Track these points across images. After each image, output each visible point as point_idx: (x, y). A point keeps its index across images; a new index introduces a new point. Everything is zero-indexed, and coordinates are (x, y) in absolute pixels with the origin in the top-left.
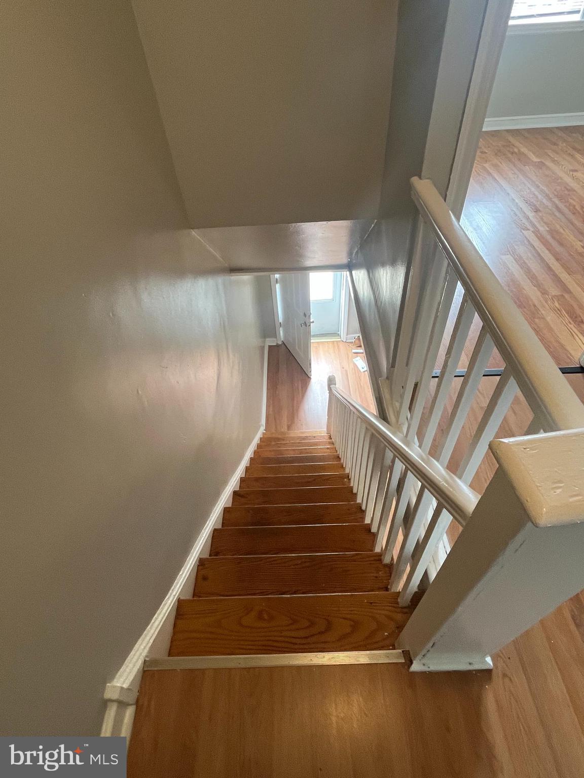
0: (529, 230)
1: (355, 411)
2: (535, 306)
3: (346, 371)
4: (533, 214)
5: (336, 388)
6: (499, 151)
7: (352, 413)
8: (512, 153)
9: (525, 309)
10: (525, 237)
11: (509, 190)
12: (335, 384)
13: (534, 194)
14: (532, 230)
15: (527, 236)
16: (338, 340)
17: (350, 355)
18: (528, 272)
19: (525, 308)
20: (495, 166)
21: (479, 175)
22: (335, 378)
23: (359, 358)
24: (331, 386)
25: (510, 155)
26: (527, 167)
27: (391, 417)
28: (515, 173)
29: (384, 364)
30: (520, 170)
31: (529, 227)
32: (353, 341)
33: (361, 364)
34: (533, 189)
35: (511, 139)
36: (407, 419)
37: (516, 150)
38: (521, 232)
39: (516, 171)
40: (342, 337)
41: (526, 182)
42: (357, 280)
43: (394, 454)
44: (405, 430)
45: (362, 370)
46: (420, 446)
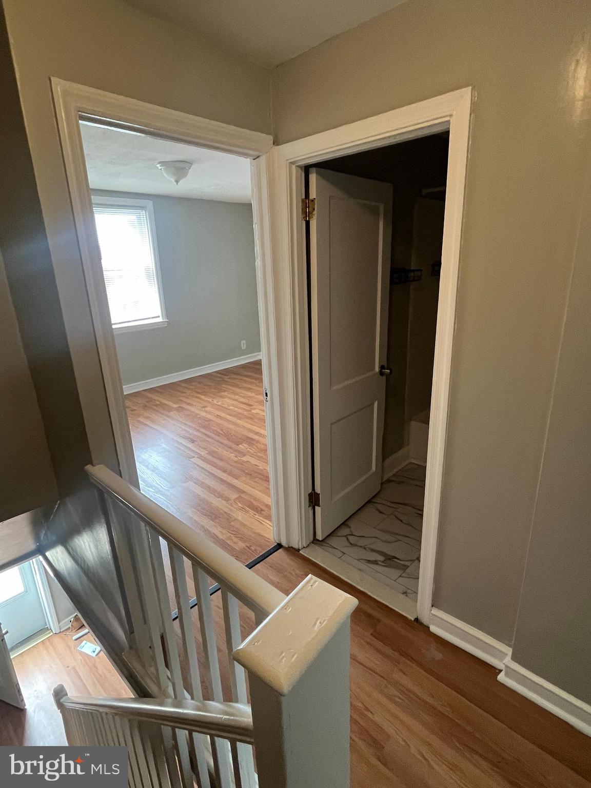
0: (194, 457)
1: (107, 710)
2: (226, 513)
3: (74, 668)
4: (192, 444)
5: (69, 699)
6: (146, 406)
7: (104, 715)
8: (156, 406)
9: (220, 519)
10: (194, 463)
11: (165, 432)
12: (66, 694)
13: (186, 430)
14: (196, 456)
15: (194, 462)
16: (50, 635)
17: (72, 644)
18: (209, 489)
19: (220, 517)
20: (147, 418)
21: (137, 427)
22: (63, 686)
23: (85, 642)
24: (62, 701)
25: (155, 407)
26: (172, 413)
27: (152, 688)
28: (165, 420)
29: (120, 634)
30: (168, 416)
31: (192, 454)
32: (70, 625)
33: (91, 647)
34: (183, 427)
35: (150, 395)
36: (169, 679)
37: (158, 403)
38: (190, 460)
39: (166, 418)
40: (53, 630)
41: (176, 423)
42: (56, 561)
43: (170, 726)
44: (170, 690)
45: (94, 655)
46: (192, 698)
